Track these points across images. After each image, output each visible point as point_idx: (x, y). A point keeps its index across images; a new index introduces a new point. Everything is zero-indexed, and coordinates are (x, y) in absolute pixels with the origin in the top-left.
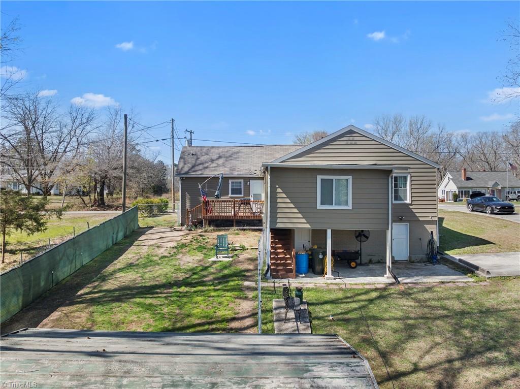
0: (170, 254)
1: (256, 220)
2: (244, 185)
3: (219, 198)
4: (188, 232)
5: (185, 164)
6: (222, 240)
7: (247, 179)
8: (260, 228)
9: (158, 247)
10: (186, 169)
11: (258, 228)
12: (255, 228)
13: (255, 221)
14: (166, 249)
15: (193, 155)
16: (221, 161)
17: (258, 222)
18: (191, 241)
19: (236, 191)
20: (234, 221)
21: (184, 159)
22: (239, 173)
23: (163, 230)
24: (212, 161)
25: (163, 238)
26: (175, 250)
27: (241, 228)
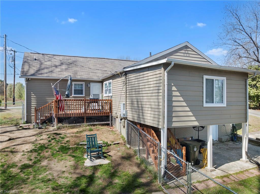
0: (31, 160)
1: (105, 116)
2: (85, 87)
3: (69, 97)
4: (39, 131)
5: (30, 67)
6: (92, 139)
7: (88, 82)
8: (108, 122)
9: (12, 152)
10: (32, 71)
11: (106, 123)
12: (104, 123)
13: (103, 117)
14: (22, 153)
15: (36, 59)
16: (64, 67)
17: (105, 118)
18: (50, 141)
19: (79, 92)
20: (85, 118)
21: (28, 63)
22: (81, 77)
23: (8, 129)
24: (56, 66)
25: (13, 139)
26: (35, 154)
27: (92, 123)
